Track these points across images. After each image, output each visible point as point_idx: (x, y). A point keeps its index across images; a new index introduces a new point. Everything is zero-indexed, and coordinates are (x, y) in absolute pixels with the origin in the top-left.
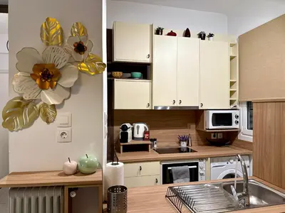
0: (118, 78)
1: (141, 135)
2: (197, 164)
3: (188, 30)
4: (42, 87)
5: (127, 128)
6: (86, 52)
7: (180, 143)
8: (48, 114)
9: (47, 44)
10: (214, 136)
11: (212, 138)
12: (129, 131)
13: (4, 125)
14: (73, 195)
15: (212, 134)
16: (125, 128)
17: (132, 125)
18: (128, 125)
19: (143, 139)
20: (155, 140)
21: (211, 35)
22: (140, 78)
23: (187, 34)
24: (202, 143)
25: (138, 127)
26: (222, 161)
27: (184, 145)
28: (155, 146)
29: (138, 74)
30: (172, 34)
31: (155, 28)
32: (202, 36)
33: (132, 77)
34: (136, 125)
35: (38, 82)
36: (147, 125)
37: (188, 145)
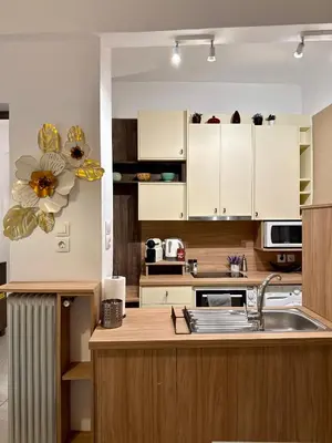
0: (143, 181)
1: (173, 254)
2: (244, 293)
3: (237, 113)
4: (40, 195)
5: (154, 244)
6: (83, 157)
7: (230, 266)
8: (46, 223)
9: (45, 151)
10: (282, 258)
11: (279, 261)
12: (158, 249)
13: (6, 233)
14: (67, 304)
15: (279, 256)
16: (152, 245)
17: (163, 240)
18: (156, 241)
19: (177, 259)
20: (195, 261)
21: (272, 118)
22: (173, 180)
23: (236, 119)
24: (263, 268)
25: (170, 243)
26: (283, 291)
27: (235, 269)
28: (195, 269)
29: (170, 175)
30: (214, 121)
31: (190, 114)
32: (258, 120)
33: (162, 180)
34: (168, 240)
35: (36, 190)
36: (183, 241)
37: (242, 270)
